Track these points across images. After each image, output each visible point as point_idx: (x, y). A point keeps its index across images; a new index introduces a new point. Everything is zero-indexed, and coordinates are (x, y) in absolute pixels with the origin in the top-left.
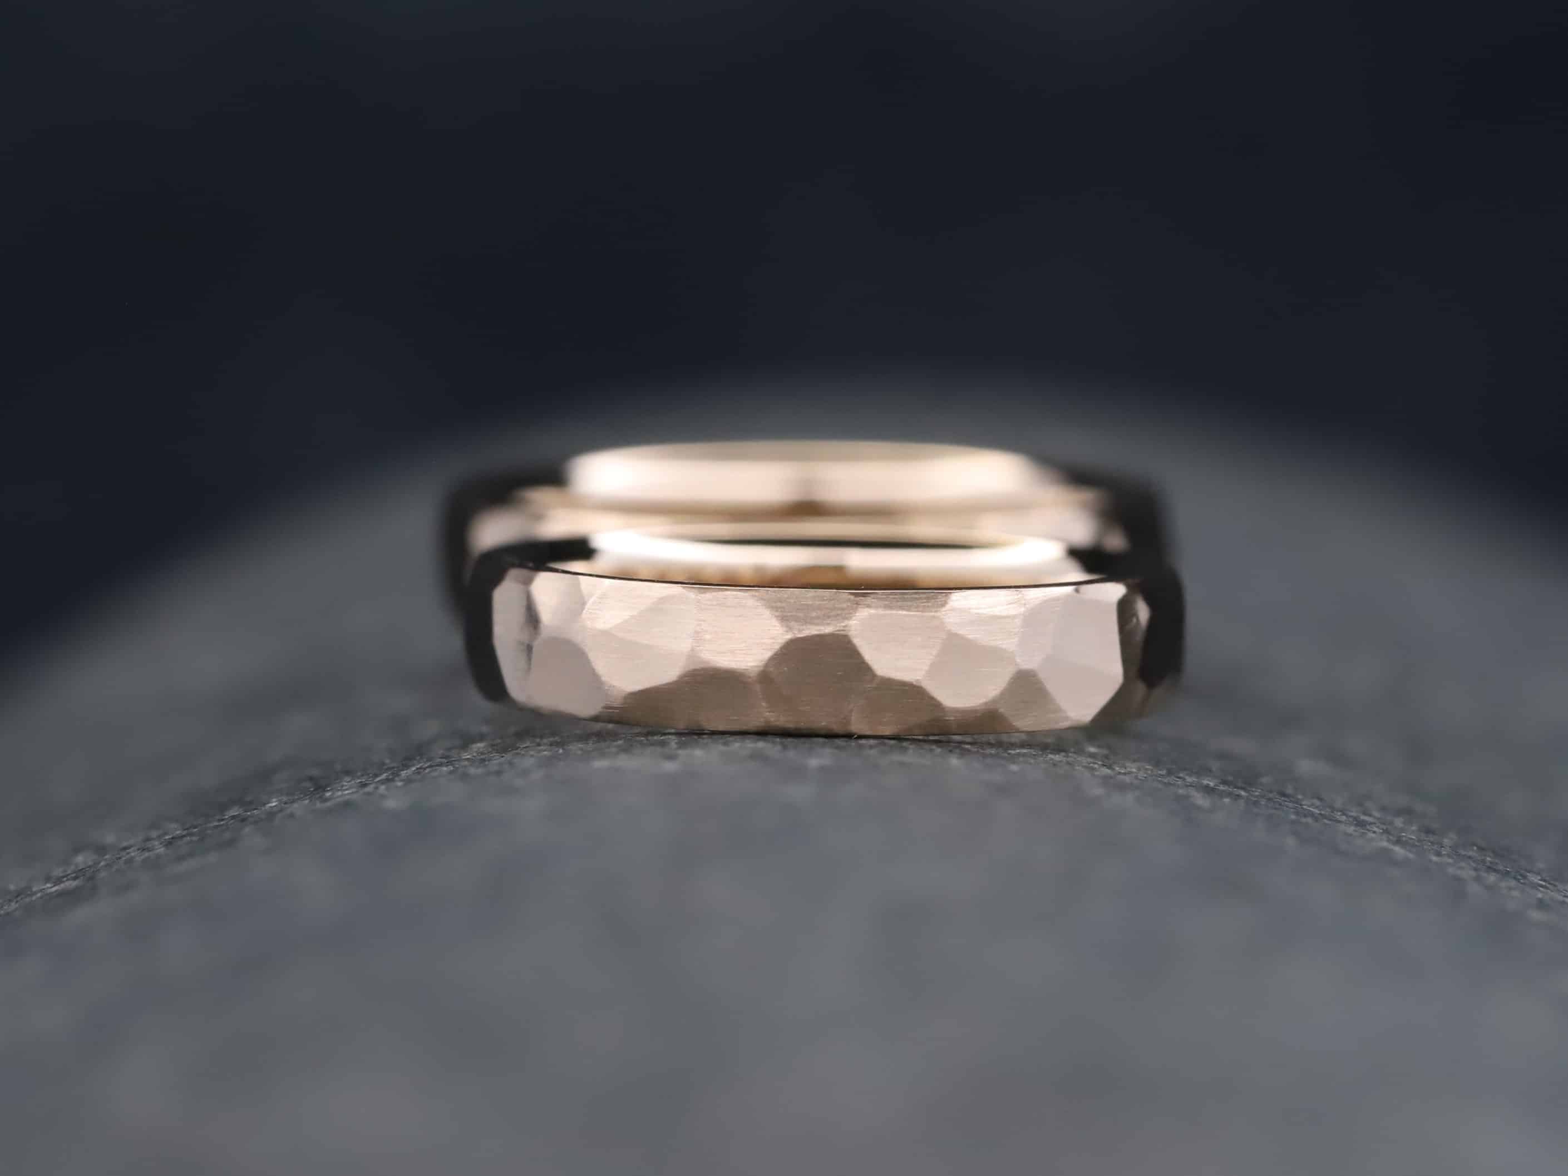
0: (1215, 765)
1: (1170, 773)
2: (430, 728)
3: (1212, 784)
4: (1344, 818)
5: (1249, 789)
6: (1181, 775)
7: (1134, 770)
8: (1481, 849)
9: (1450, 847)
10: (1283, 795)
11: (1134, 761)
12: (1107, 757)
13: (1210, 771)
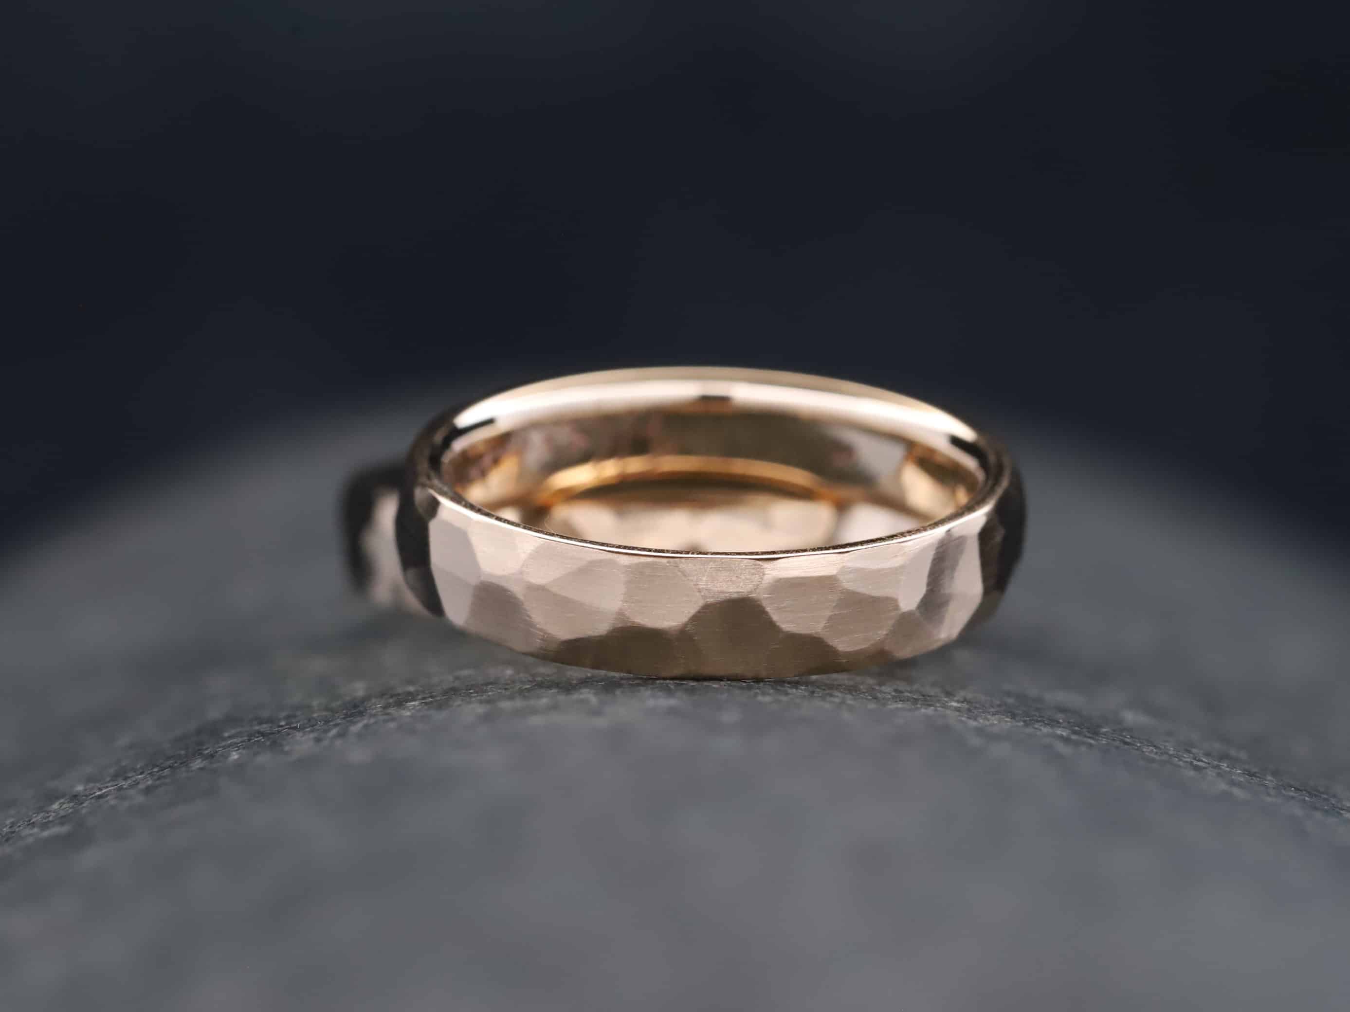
0: (1060, 717)
1: (1026, 724)
2: (359, 689)
3: (1064, 734)
4: (1181, 763)
5: (1097, 738)
6: (1036, 726)
7: (995, 722)
8: (1297, 789)
9: (1274, 788)
10: (1126, 743)
11: (993, 715)
12: (969, 710)
13: (1058, 722)
